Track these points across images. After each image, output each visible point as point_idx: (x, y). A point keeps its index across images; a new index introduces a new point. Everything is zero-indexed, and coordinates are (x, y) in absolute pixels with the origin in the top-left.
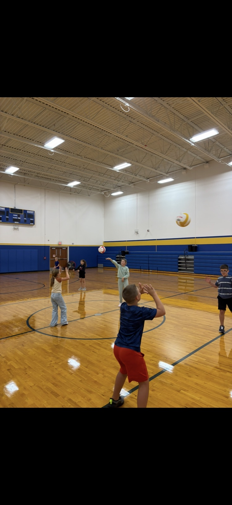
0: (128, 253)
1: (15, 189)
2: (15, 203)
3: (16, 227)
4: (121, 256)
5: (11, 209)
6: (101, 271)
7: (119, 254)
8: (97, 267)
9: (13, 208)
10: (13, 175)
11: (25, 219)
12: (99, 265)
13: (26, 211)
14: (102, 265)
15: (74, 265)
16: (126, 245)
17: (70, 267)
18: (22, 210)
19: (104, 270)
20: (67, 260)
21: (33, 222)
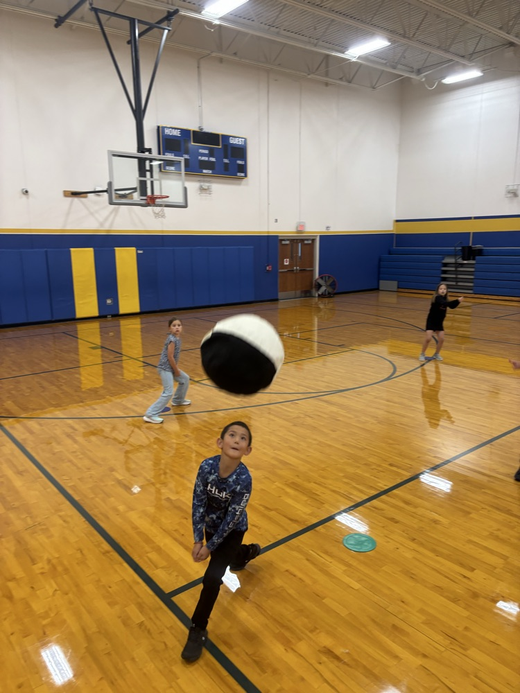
0: (480, 252)
1: (199, 74)
2: (201, 117)
3: (205, 185)
4: (460, 261)
5: (194, 132)
6: (384, 297)
7: (454, 254)
8: (377, 289)
9: (196, 129)
10: (217, 22)
11: (226, 161)
12: (383, 284)
13: (226, 138)
14: (393, 285)
15: (333, 285)
16: (472, 230)
17: (323, 289)
18: (217, 136)
19: (398, 296)
20: (312, 272)
21: (243, 169)
